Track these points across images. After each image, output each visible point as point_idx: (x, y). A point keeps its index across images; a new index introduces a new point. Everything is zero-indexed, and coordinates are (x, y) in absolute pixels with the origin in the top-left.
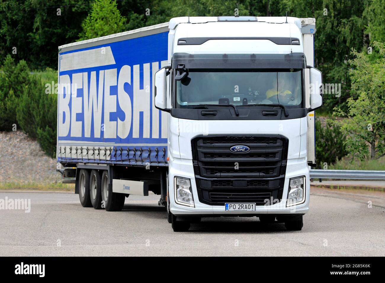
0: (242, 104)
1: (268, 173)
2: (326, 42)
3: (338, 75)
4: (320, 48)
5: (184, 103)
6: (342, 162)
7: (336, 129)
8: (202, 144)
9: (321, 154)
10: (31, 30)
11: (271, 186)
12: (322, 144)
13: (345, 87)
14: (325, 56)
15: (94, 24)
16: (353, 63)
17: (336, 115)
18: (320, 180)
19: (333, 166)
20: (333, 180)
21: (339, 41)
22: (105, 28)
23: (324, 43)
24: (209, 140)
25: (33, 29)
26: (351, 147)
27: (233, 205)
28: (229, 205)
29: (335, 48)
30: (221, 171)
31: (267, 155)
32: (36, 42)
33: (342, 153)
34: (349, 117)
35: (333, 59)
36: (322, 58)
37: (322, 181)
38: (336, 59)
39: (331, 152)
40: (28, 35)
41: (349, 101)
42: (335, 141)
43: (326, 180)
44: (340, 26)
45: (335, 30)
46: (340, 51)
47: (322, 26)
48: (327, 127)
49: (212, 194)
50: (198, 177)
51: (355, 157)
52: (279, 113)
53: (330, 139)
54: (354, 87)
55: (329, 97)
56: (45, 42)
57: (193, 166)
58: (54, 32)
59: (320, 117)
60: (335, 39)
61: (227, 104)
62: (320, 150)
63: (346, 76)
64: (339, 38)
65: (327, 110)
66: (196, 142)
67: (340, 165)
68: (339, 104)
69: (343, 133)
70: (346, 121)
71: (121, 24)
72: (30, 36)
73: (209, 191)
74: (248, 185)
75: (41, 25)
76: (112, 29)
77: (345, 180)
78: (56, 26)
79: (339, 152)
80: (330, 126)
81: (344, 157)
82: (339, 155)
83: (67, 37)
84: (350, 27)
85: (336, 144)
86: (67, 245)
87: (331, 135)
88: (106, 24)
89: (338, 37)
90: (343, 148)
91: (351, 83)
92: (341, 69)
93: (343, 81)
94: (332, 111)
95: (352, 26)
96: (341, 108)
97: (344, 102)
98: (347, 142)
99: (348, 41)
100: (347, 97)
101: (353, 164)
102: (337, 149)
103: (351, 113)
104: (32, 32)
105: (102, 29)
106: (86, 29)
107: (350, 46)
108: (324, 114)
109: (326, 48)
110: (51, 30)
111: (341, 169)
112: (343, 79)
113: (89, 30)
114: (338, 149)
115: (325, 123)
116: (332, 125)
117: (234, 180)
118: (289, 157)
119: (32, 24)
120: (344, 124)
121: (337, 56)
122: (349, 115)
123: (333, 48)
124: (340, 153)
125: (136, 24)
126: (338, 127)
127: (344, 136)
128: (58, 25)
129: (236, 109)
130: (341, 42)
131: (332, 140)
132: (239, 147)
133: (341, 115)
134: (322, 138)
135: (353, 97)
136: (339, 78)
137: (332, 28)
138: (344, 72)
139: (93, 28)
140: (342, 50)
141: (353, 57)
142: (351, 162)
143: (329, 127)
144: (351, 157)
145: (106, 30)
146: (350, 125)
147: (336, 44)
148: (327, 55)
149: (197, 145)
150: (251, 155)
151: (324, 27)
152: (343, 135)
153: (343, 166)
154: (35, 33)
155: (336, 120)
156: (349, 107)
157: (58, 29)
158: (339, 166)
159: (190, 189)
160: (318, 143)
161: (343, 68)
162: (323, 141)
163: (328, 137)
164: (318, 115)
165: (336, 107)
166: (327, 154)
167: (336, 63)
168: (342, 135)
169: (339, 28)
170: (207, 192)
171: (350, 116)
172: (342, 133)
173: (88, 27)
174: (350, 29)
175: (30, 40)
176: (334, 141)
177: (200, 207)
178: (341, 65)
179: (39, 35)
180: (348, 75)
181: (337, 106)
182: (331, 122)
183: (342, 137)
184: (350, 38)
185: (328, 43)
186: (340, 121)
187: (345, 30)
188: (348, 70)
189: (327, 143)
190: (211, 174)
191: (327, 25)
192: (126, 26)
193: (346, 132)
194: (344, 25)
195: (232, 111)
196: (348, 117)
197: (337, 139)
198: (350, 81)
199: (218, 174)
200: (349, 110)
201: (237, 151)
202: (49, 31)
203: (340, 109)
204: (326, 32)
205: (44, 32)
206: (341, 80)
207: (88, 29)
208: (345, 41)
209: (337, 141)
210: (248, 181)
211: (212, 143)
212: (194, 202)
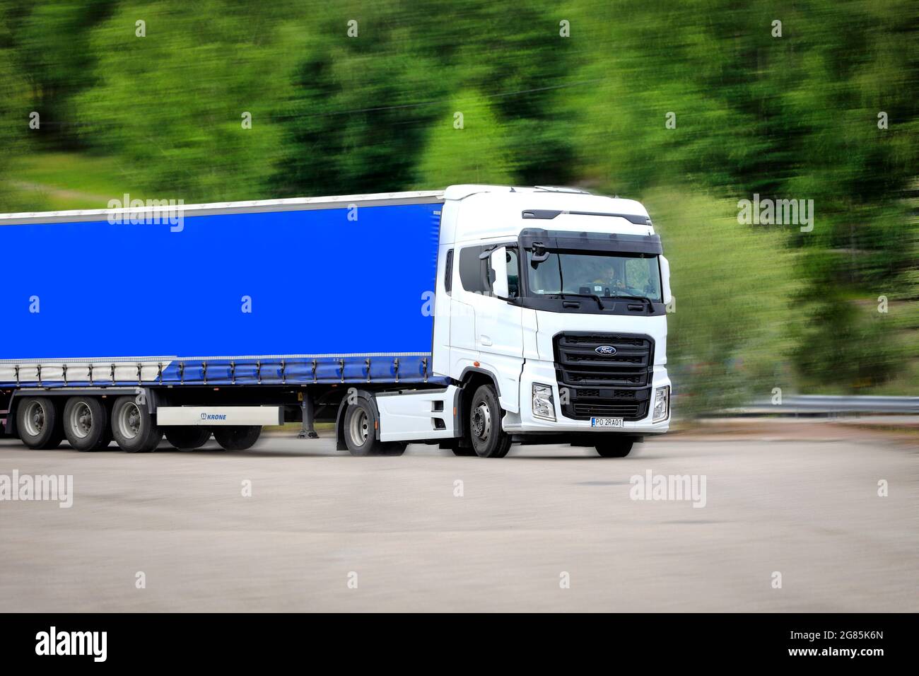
0: (604, 295)
1: (635, 382)
5: (540, 291)
8: (565, 343)
11: (638, 397)
27: (599, 419)
28: (595, 419)
30: (585, 377)
31: (632, 359)
49: (577, 406)
50: (561, 384)
57: (555, 370)
61: (589, 295)
66: (557, 339)
73: (574, 402)
74: (615, 396)
117: (600, 389)
118: (655, 363)
129: (599, 301)
132: (605, 349)
149: (559, 345)
150: (617, 358)
159: (552, 399)
170: (571, 404)
177: (562, 421)
190: (575, 380)
195: (595, 303)
199: (583, 381)
201: (603, 353)
210: (616, 391)
211: (576, 342)
212: (555, 416)
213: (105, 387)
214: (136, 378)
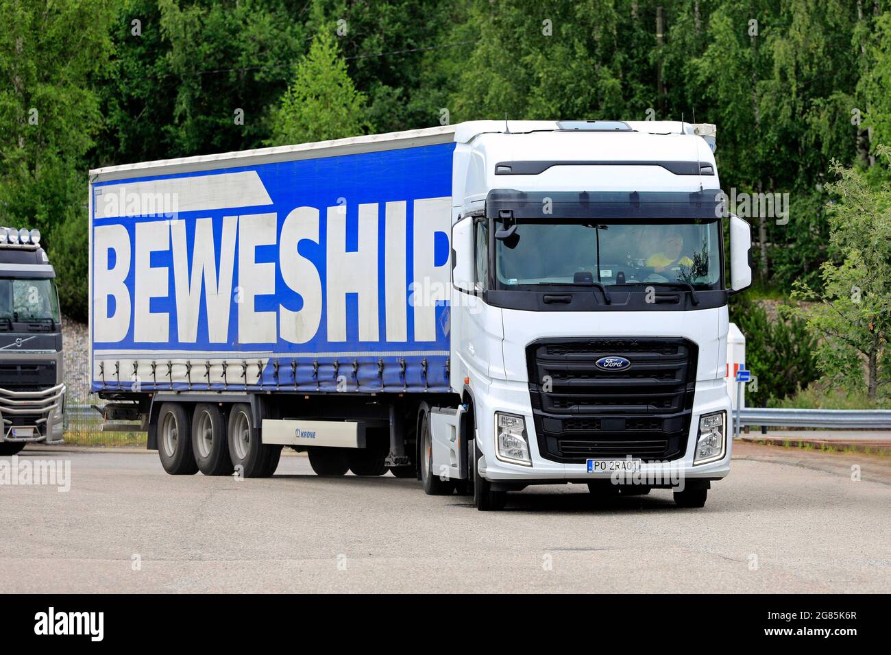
0: (615, 283)
1: (663, 406)
2: (779, 146)
3: (804, 214)
4: (766, 158)
5: (511, 280)
6: (808, 393)
7: (797, 325)
8: (545, 355)
9: (767, 377)
10: (169, 119)
11: (667, 428)
12: (769, 355)
13: (818, 240)
14: (777, 175)
15: (300, 108)
16: (835, 189)
17: (798, 298)
18: (764, 430)
19: (790, 401)
20: (790, 429)
21: (806, 144)
22: (322, 116)
23: (775, 149)
24: (556, 348)
25: (174, 118)
26: (828, 362)
27: (600, 462)
28: (594, 462)
29: (798, 159)
30: (578, 402)
31: (660, 374)
32: (181, 145)
33: (809, 375)
34: (824, 301)
35: (793, 182)
36: (771, 180)
37: (768, 432)
38: (799, 181)
39: (786, 373)
40: (162, 129)
41: (824, 269)
42: (796, 351)
43: (775, 429)
44: (808, 113)
45: (798, 120)
46: (809, 166)
47: (771, 114)
48: (780, 322)
49: (563, 444)
50: (539, 412)
51: (835, 384)
52: (682, 299)
53: (785, 345)
54: (835, 239)
55: (784, 260)
56: (198, 144)
57: (530, 393)
58: (217, 123)
59: (764, 301)
60: (799, 140)
61: (589, 283)
62: (765, 367)
63: (820, 216)
64: (806, 139)
65: (780, 287)
66: (533, 351)
67: (805, 399)
68: (805, 274)
69: (811, 335)
70: (819, 309)
71: (355, 107)
72: (166, 131)
73: (558, 438)
74: (627, 427)
75: (191, 110)
76: (338, 118)
77: (814, 429)
78: (222, 110)
79: (802, 371)
80: (786, 320)
81: (812, 383)
82: (803, 379)
83: (243, 135)
84: (829, 114)
85: (797, 356)
86: (249, 559)
87: (786, 338)
88: (324, 108)
89: (805, 135)
90: (811, 364)
91: (830, 230)
92: (810, 202)
93: (814, 227)
94: (789, 288)
95: (835, 113)
96: (809, 283)
97: (816, 270)
98: (820, 352)
99: (826, 144)
100: (821, 259)
101: (831, 397)
102: (798, 367)
103: (830, 294)
104: (172, 124)
105: (317, 119)
106: (283, 117)
107: (829, 154)
108: (772, 294)
109: (780, 159)
110: (211, 119)
111: (806, 408)
112: (813, 223)
113: (290, 119)
114: (800, 367)
115: (776, 313)
116: (790, 316)
117: (603, 418)
118: (698, 378)
119: (172, 107)
120: (814, 316)
121: (801, 175)
122: (825, 296)
123: (795, 159)
124: (805, 374)
125: (387, 107)
126: (802, 322)
127: (813, 339)
128: (225, 109)
129: (606, 293)
130: (810, 145)
131: (788, 347)
132: (611, 361)
133: (808, 296)
134: (769, 343)
135: (834, 260)
136: (805, 221)
137: (793, 117)
138: (816, 208)
139: (298, 115)
140: (813, 163)
141: (834, 178)
142: (828, 393)
143: (782, 321)
144: (828, 382)
145: (324, 121)
146: (825, 316)
147: (800, 150)
148: (780, 173)
149: (536, 357)
150: (632, 374)
151: (776, 116)
152: (812, 337)
153: (811, 401)
154: (177, 126)
155: (798, 306)
156: (825, 281)
157: (224, 117)
158: (803, 402)
159: (525, 434)
160: (761, 354)
161: (813, 199)
162: (769, 350)
163: (780, 341)
164: (761, 296)
165: (798, 281)
166: (778, 377)
167: (799, 191)
168: (810, 338)
169: (806, 118)
170: (555, 441)
171: (827, 298)
172: (809, 333)
173: (288, 114)
174: (829, 120)
175: (167, 140)
176: (793, 350)
177: (541, 466)
178: (809, 194)
179: (186, 131)
180: (823, 216)
181: (799, 278)
182: (788, 311)
183: (809, 342)
184: (829, 137)
185: (782, 149)
186: (806, 309)
187: (820, 121)
188: (825, 204)
189: (778, 354)
190: (561, 407)
191: (783, 110)
192: (367, 111)
193: (817, 332)
194: (817, 111)
195: (599, 295)
196: (822, 302)
197: (799, 345)
198: (827, 226)
199: (575, 408)
200: (824, 287)
201: (608, 367)
202: (206, 122)
203: (805, 285)
204: (780, 125)
205: (198, 124)
206: (808, 224)
207: (288, 117)
208: (818, 144)
209: (799, 350)
210: (628, 421)
211: (563, 353)
212: (530, 458)
213: (220, 391)
214: (242, 381)
